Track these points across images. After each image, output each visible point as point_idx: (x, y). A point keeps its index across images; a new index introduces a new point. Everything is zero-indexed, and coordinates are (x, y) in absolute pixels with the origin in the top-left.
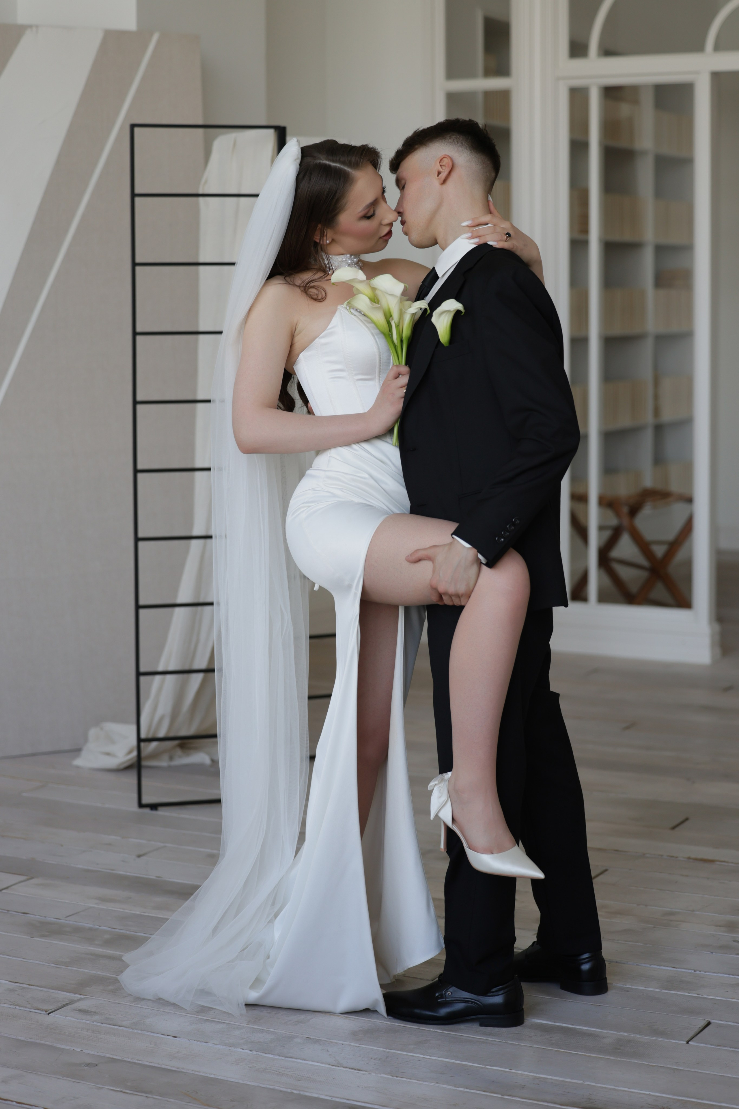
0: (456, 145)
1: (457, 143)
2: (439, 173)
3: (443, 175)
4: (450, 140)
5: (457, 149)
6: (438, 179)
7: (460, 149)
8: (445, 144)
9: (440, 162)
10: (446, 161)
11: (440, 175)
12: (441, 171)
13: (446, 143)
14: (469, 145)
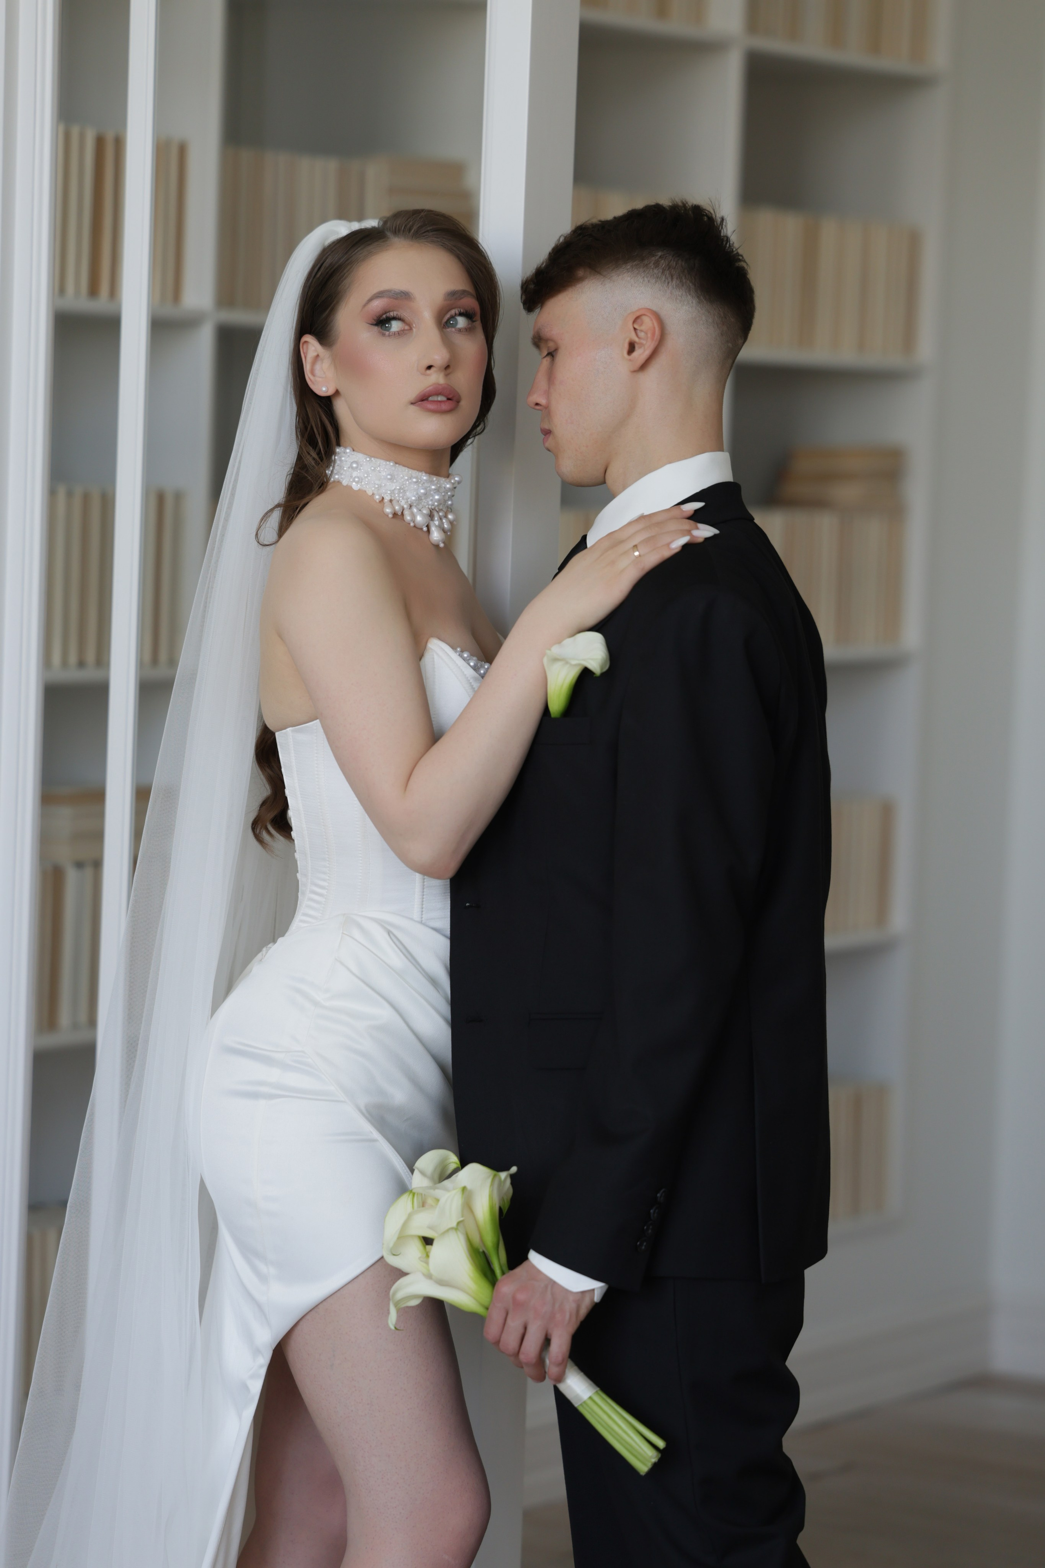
0: (668, 283)
1: (670, 279)
2: (632, 348)
3: (640, 354)
4: (655, 271)
5: (671, 293)
6: (630, 360)
7: (678, 293)
8: (646, 279)
9: (634, 322)
10: (648, 323)
11: (635, 354)
12: (635, 342)
13: (647, 277)
14: (695, 285)
